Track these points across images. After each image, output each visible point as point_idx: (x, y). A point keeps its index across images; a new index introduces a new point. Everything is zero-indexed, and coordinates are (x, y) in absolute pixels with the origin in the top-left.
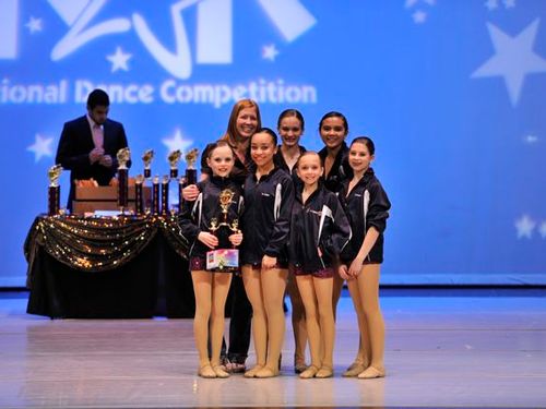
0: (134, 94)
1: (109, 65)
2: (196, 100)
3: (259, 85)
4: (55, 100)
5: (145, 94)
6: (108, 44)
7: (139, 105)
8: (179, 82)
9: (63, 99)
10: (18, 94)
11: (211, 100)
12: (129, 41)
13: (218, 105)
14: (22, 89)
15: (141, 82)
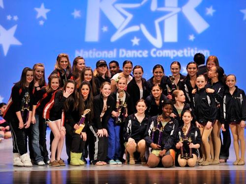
0: (141, 54)
1: (132, 43)
2: (164, 56)
3: (187, 50)
4: (112, 57)
5: (145, 54)
6: (131, 35)
7: (143, 58)
8: (158, 49)
9: (115, 56)
10: (99, 54)
11: (170, 56)
12: (139, 34)
13: (172, 58)
14: (100, 53)
15: (143, 49)
